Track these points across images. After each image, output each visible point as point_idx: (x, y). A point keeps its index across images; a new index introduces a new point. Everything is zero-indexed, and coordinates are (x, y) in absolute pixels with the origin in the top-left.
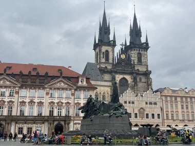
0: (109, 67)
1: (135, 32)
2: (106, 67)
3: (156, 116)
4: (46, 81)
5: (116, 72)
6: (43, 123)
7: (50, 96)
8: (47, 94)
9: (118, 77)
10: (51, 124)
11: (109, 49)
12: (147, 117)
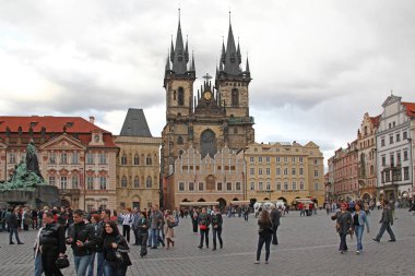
0: (185, 114)
1: (231, 55)
2: (179, 114)
3: (234, 186)
4: (43, 140)
5: (195, 121)
7: (48, 161)
8: (45, 159)
9: (199, 129)
11: (185, 84)
12: (220, 188)
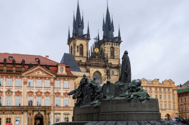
2: (81, 61)
6: (22, 113)
7: (28, 85)
8: (25, 83)
9: (92, 71)
10: (30, 114)
